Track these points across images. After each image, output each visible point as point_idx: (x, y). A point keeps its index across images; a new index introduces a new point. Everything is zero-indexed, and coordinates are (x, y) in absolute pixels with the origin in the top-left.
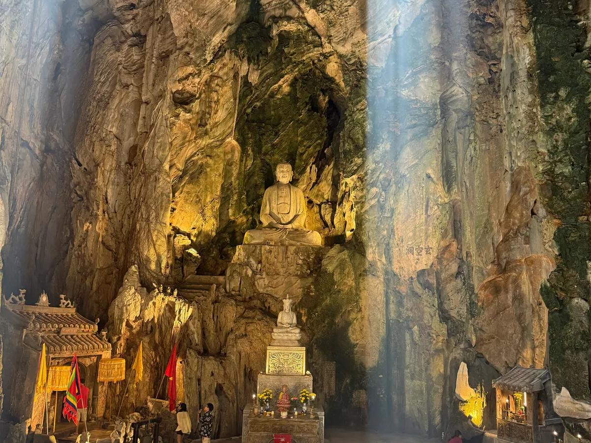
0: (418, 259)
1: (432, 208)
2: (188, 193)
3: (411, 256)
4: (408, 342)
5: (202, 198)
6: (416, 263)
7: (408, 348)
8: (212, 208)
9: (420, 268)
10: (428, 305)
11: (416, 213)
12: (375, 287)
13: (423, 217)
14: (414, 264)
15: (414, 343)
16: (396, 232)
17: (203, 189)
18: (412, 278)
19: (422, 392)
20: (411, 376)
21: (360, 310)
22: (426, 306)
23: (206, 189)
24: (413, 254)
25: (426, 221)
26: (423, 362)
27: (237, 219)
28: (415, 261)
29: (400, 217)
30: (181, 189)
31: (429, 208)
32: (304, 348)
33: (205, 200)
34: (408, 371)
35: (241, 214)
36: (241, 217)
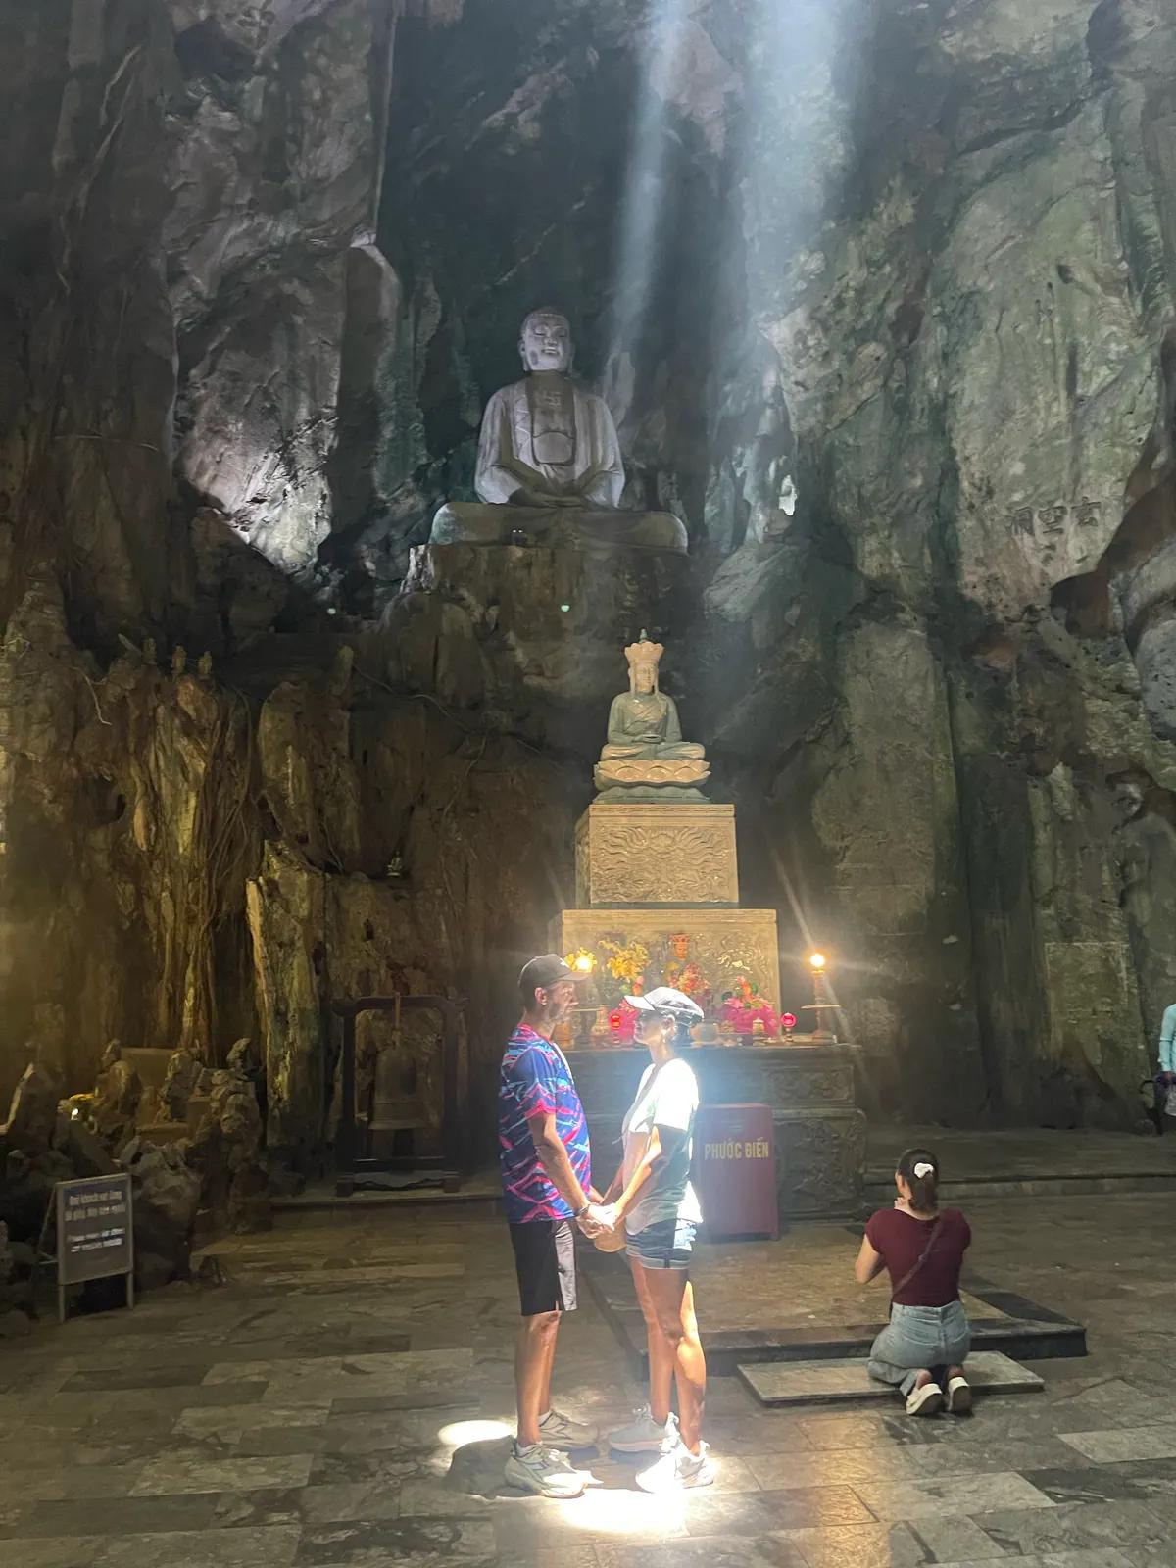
0: (1052, 547)
1: (1088, 377)
2: (234, 377)
3: (1026, 541)
4: (1040, 815)
5: (284, 405)
6: (1047, 559)
7: (1042, 837)
8: (316, 445)
9: (1059, 572)
10: (1101, 692)
11: (1031, 399)
12: (896, 659)
13: (1061, 408)
14: (1035, 562)
15: (1060, 823)
16: (964, 470)
17: (283, 379)
18: (1030, 609)
19: (1111, 976)
20: (1062, 928)
21: (846, 741)
22: (1093, 694)
23: (293, 380)
24: (1031, 532)
25: (1073, 418)
26: (1106, 876)
27: (396, 500)
28: (1041, 555)
29: (975, 416)
30: (207, 360)
31: (1080, 377)
32: (729, 809)
33: (292, 415)
34: (1051, 911)
35: (410, 484)
36: (410, 493)
